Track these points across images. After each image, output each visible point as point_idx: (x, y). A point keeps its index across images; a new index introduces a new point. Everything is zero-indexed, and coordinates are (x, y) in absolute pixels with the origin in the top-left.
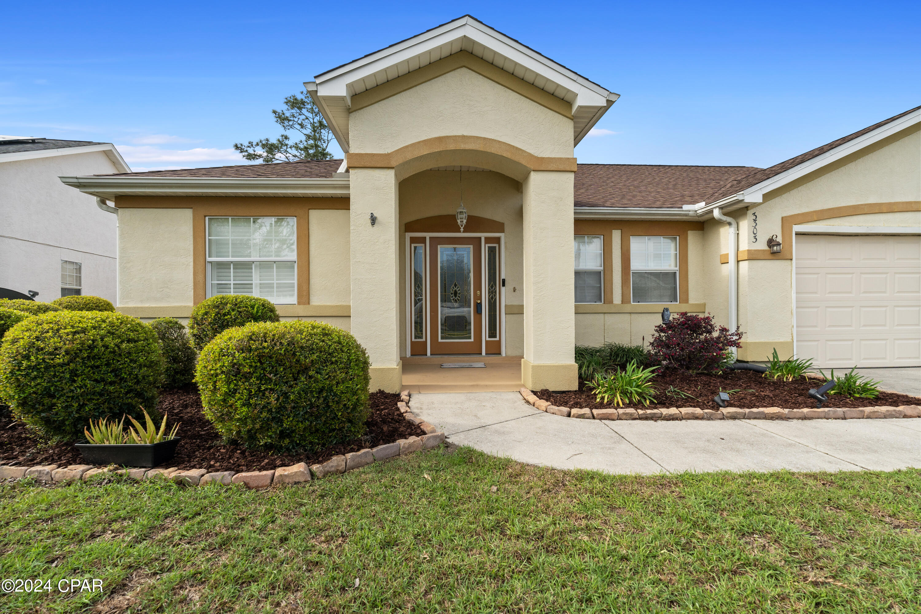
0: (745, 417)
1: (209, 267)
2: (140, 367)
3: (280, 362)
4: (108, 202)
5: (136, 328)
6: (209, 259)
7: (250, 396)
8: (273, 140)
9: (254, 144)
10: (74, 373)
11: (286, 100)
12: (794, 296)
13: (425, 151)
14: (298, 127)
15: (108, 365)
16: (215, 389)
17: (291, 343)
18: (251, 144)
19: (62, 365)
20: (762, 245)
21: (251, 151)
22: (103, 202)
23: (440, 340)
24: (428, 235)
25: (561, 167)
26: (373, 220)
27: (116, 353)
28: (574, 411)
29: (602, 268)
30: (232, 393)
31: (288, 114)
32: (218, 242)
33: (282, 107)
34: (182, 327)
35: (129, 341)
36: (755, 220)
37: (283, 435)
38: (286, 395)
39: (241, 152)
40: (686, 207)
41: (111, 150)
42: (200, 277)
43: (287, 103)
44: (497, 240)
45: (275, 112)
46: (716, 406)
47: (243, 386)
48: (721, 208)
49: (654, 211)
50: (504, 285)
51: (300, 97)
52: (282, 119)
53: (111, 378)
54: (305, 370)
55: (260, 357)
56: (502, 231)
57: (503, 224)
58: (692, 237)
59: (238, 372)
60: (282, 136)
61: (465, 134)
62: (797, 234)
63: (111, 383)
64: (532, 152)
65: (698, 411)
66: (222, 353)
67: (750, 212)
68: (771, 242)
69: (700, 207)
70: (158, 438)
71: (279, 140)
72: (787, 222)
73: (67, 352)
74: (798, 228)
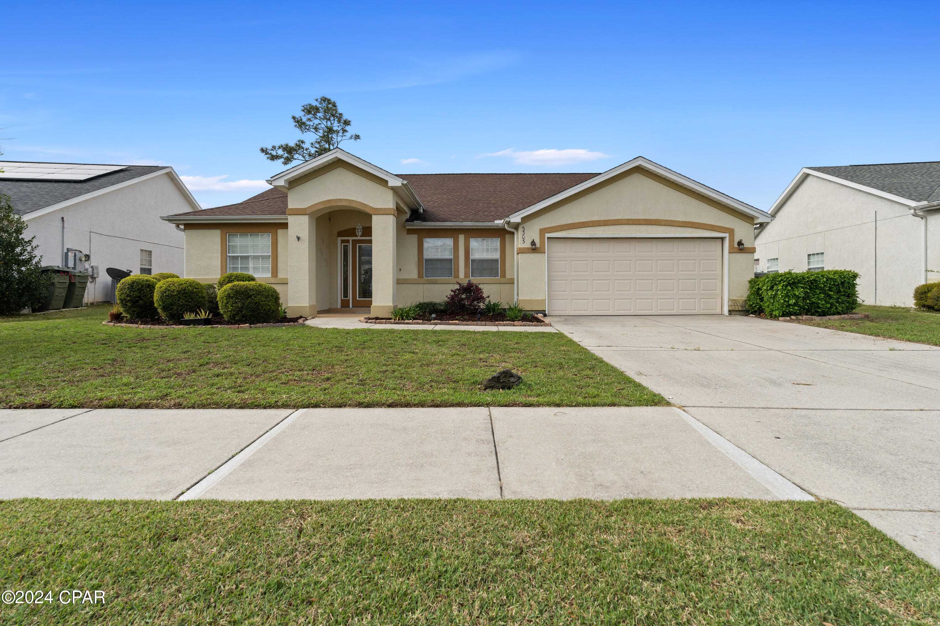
1: (228, 258)
2: (200, 297)
3: (242, 293)
4: (180, 226)
5: (198, 284)
6: (228, 255)
7: (233, 304)
8: (292, 144)
9: (277, 147)
10: (179, 298)
11: (303, 108)
12: (546, 273)
13: (322, 207)
14: (314, 130)
15: (189, 296)
16: (223, 302)
17: (246, 288)
18: (274, 147)
19: (176, 295)
20: (528, 245)
21: (274, 153)
22: (178, 226)
23: (358, 299)
24: (351, 239)
25: (386, 213)
26: (298, 238)
27: (192, 292)
29: (452, 257)
30: (227, 303)
31: (304, 120)
32: (233, 246)
33: (299, 114)
34: (215, 288)
35: (196, 288)
36: (523, 231)
37: (243, 316)
38: (244, 304)
39: (266, 154)
41: (171, 172)
42: (224, 264)
43: (303, 111)
45: (294, 118)
47: (231, 300)
48: (507, 224)
51: (315, 103)
52: (300, 124)
53: (190, 300)
54: (250, 296)
55: (236, 292)
59: (229, 296)
60: (299, 141)
61: (341, 198)
62: (548, 238)
63: (191, 302)
64: (371, 205)
66: (225, 291)
67: (521, 226)
68: (533, 243)
69: (498, 222)
70: (206, 317)
71: (296, 144)
72: (543, 232)
73: (177, 291)
74: (548, 235)
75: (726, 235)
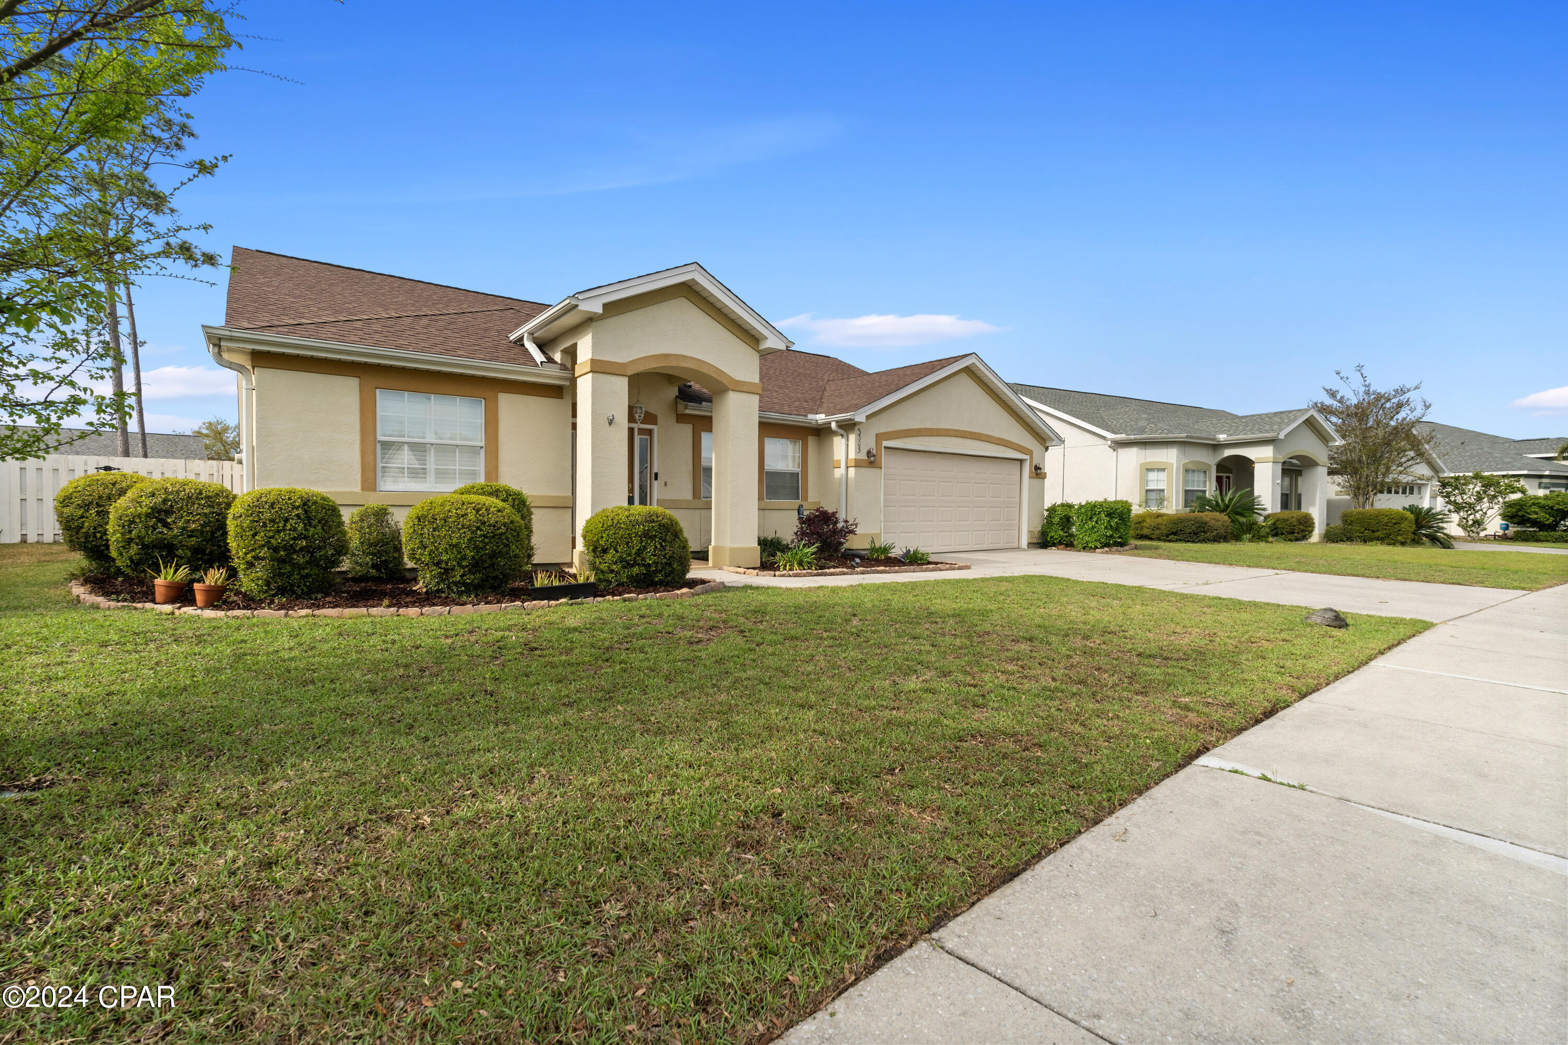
0: (868, 573)
1: (378, 447)
6: (379, 438)
12: (882, 497)
20: (863, 456)
25: (751, 390)
26: (611, 421)
28: (777, 573)
32: (390, 419)
36: (859, 436)
40: (810, 416)
42: (370, 459)
44: (650, 432)
46: (853, 567)
48: (837, 422)
49: (786, 417)
50: (656, 478)
56: (656, 424)
57: (656, 416)
58: (811, 441)
62: (885, 448)
64: (731, 375)
65: (845, 570)
67: (857, 428)
68: (869, 454)
69: (821, 418)
72: (880, 437)
74: (886, 443)
75: (1027, 457)
